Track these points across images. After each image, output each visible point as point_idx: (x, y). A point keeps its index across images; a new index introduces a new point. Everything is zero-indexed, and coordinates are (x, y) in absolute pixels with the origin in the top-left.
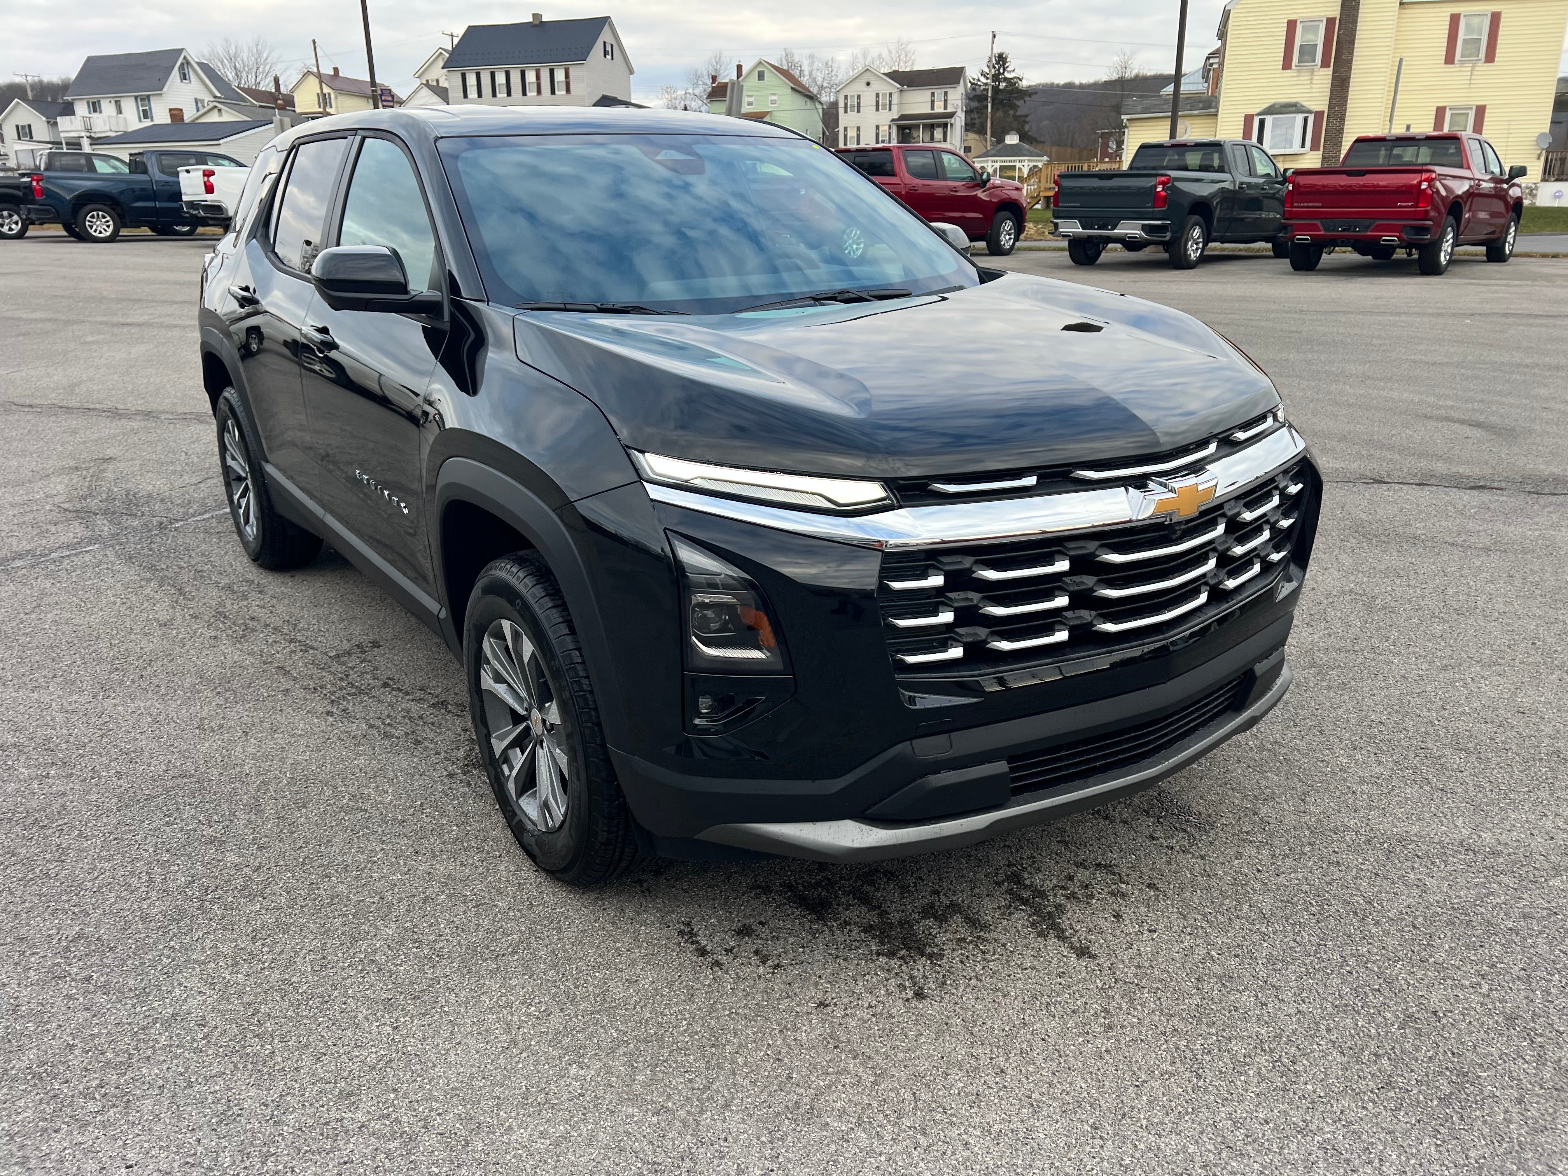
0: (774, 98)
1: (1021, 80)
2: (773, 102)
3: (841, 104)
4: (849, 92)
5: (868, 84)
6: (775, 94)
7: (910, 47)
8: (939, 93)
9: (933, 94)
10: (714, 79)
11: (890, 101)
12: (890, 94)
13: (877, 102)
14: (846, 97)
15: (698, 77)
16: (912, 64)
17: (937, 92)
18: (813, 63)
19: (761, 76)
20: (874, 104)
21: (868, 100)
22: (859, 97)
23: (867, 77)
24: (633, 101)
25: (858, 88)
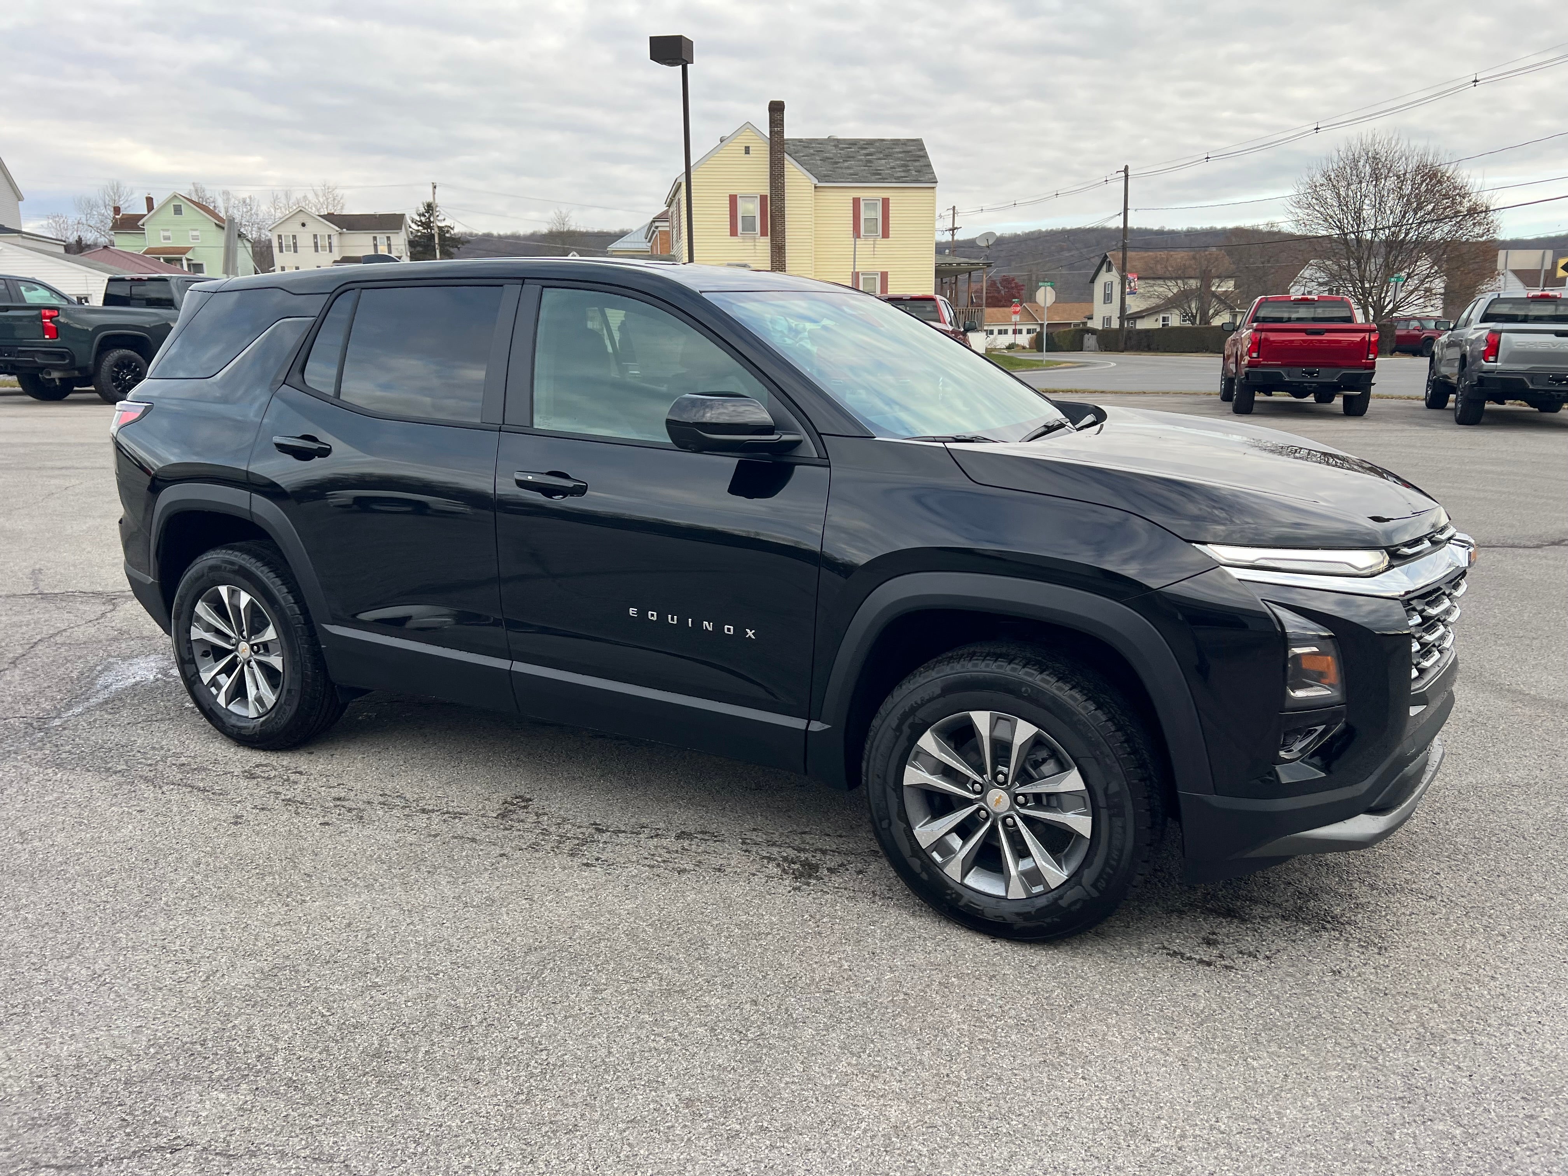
0: (195, 233)
1: (452, 229)
2: (195, 238)
3: (275, 244)
4: (283, 231)
5: (303, 225)
6: (196, 230)
7: (337, 191)
8: (381, 238)
9: (375, 238)
10: (117, 210)
11: (330, 243)
12: (329, 237)
13: (316, 244)
14: (280, 237)
15: (91, 205)
16: (342, 208)
17: (378, 236)
18: (228, 199)
19: (178, 210)
20: (313, 245)
21: (305, 240)
22: (294, 237)
23: (302, 218)
24: (23, 230)
25: (293, 227)
